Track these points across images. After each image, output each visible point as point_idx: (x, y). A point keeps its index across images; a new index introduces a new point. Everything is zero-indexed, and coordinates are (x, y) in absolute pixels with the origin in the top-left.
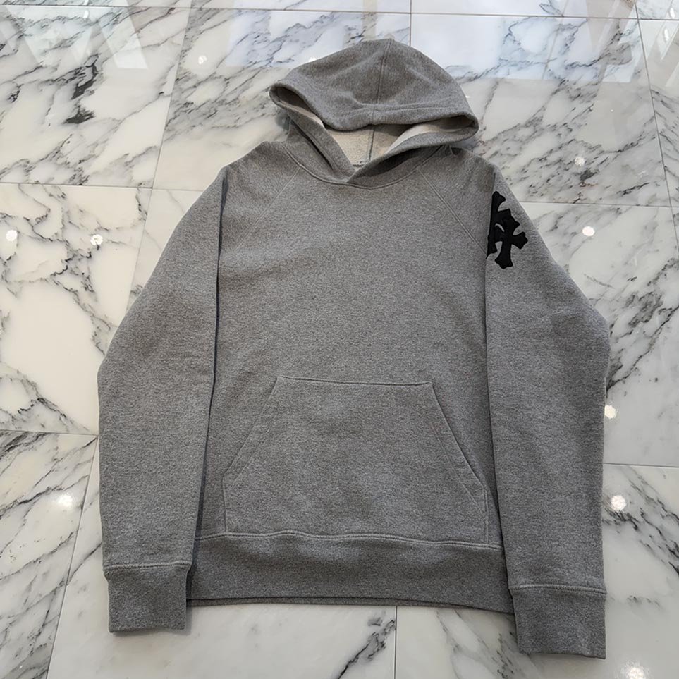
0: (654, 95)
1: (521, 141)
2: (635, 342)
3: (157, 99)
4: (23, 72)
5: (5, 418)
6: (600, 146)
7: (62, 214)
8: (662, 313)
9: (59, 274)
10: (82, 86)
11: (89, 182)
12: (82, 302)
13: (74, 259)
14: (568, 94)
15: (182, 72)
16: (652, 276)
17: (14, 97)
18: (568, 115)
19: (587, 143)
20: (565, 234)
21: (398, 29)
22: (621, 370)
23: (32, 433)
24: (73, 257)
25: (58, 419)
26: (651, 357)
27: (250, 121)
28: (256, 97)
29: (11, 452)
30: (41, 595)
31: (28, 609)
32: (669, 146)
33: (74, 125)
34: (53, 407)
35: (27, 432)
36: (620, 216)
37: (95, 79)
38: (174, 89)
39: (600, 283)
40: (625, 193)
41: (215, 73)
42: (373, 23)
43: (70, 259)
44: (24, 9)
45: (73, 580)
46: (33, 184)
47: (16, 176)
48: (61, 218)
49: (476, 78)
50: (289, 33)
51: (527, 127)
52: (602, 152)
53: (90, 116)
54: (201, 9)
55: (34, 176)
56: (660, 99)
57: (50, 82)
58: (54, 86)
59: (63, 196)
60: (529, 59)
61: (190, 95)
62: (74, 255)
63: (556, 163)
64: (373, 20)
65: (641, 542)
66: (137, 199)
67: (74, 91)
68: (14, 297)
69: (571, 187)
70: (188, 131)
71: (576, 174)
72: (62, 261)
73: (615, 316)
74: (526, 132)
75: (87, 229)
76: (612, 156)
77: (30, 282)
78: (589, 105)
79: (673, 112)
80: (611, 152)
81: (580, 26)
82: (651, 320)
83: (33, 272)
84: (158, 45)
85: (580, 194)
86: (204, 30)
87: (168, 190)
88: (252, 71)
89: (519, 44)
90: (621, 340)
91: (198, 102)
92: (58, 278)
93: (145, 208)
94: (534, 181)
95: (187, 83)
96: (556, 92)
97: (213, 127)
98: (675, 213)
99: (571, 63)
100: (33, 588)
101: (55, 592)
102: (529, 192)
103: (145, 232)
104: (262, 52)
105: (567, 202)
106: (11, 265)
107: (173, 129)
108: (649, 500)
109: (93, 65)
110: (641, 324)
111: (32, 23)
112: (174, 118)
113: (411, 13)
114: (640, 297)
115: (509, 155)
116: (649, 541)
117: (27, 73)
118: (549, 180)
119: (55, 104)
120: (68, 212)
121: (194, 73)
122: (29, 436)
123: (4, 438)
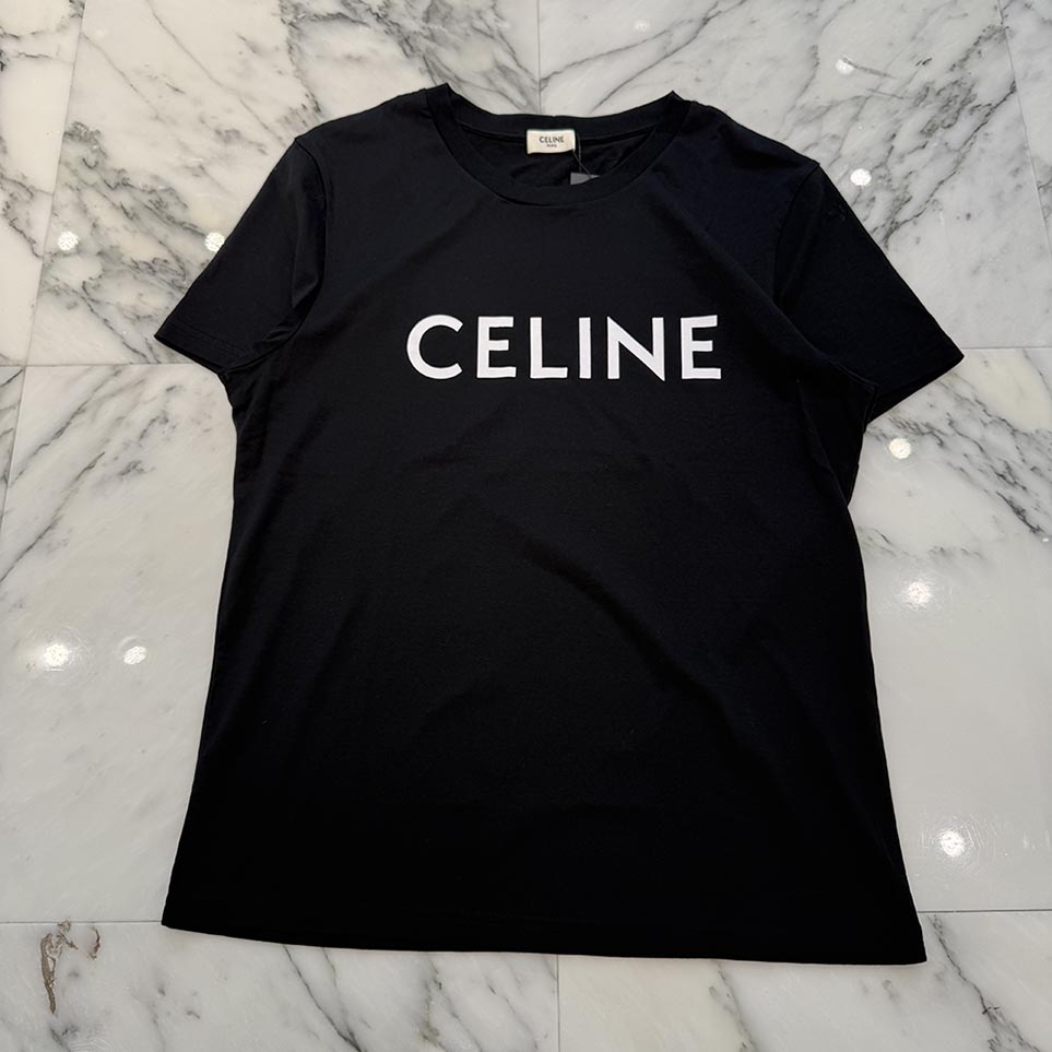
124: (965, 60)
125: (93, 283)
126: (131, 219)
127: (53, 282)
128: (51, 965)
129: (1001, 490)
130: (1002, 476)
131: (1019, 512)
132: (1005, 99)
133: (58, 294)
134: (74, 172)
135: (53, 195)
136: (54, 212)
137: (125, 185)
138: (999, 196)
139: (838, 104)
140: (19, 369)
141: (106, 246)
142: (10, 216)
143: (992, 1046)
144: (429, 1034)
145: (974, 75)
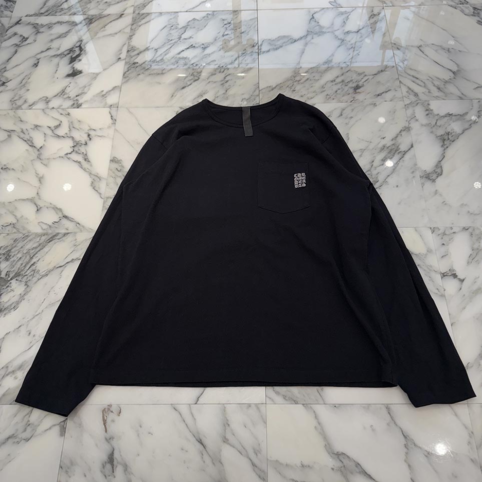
0: (393, 45)
1: (321, 73)
2: (385, 169)
3: (118, 62)
4: (40, 52)
5: (45, 227)
6: (364, 72)
7: (68, 123)
8: (400, 154)
9: (70, 154)
10: (74, 57)
11: (83, 106)
12: (84, 167)
13: (78, 145)
14: (346, 47)
15: (131, 47)
16: (394, 135)
17: (36, 65)
18: (346, 58)
19: (357, 72)
20: (346, 118)
21: (250, 19)
22: (378, 182)
23: (61, 233)
24: (76, 144)
25: (75, 225)
26: (394, 175)
28: (173, 57)
29: (50, 243)
32: (402, 71)
33: (69, 79)
34: (72, 220)
35: (58, 233)
36: (376, 107)
37: (81, 53)
38: (126, 56)
39: (366, 141)
40: (378, 95)
41: (149, 47)
42: (236, 16)
43: (75, 146)
44: (37, 18)
46: (51, 109)
47: (41, 105)
48: (68, 125)
49: (295, 41)
50: (189, 24)
51: (324, 65)
52: (366, 75)
53: (81, 72)
54: (139, 14)
55: (51, 105)
56: (396, 47)
57: (56, 56)
58: (58, 58)
59: (69, 114)
60: (324, 30)
61: (136, 59)
62: (77, 144)
63: (340, 83)
64: (236, 15)
66: (110, 113)
67: (70, 60)
68: (45, 166)
69: (349, 94)
70: (136, 77)
71: (351, 88)
72: (71, 147)
73: (375, 157)
75: (83, 130)
76: (371, 77)
77: (53, 159)
78: (358, 52)
80: (370, 75)
81: (352, 12)
82: (394, 157)
83: (55, 154)
84: (116, 34)
85: (354, 98)
86: (141, 25)
87: (127, 108)
88: (170, 44)
89: (318, 23)
90: (377, 168)
91: (140, 62)
92: (69, 156)
93: (114, 117)
94: (329, 92)
95: (134, 52)
96: (339, 46)
97: (150, 75)
98: (406, 104)
99: (347, 31)
102: (326, 98)
103: (115, 129)
104: (175, 34)
105: (347, 102)
106: (42, 151)
107: (128, 77)
109: (80, 46)
110: (388, 160)
111: (42, 26)
112: (128, 71)
113: (257, 10)
114: (388, 146)
115: (315, 80)
117: (42, 52)
118: (337, 91)
119: (60, 67)
120: (72, 122)
121: (137, 47)
122: (60, 235)
123: (46, 236)
124: (396, 137)
127: (107, 207)
128: (105, 418)
132: (409, 150)
134: (114, 173)
135: (107, 179)
136: (107, 185)
138: (407, 180)
142: (93, 186)
143: (406, 446)
144: (225, 440)
145: (399, 142)
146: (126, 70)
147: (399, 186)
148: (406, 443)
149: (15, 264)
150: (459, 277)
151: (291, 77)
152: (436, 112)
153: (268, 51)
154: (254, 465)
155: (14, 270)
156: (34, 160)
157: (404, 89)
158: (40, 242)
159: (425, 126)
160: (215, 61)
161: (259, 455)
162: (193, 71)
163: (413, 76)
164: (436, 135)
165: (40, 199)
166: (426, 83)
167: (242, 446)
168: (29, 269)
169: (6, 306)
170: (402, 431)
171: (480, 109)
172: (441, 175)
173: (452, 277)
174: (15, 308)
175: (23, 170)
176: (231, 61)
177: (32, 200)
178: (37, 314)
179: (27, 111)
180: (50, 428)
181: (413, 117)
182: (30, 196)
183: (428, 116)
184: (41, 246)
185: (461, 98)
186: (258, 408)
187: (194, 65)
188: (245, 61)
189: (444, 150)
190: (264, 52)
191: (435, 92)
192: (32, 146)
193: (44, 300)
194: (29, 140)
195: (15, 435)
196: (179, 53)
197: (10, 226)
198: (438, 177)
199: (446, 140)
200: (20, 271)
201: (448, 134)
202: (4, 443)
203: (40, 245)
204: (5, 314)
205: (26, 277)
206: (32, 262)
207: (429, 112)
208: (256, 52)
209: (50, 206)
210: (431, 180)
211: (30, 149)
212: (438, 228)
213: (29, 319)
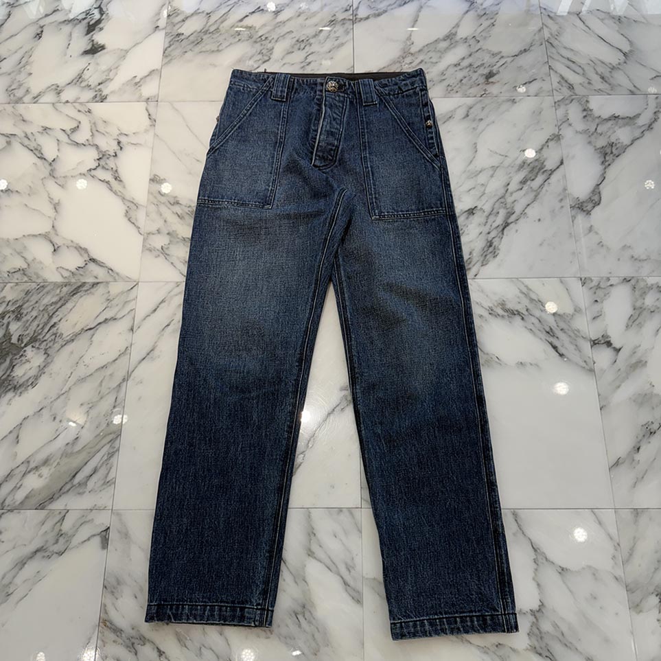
0: (542, 11)
1: (441, 52)
2: (524, 195)
3: (154, 32)
4: (44, 15)
5: (66, 274)
6: (501, 52)
7: (89, 125)
8: (545, 174)
9: (94, 169)
10: (92, 24)
11: (108, 99)
12: (114, 190)
13: (105, 157)
14: (476, 14)
15: (172, 9)
16: (538, 147)
17: (39, 36)
18: (476, 30)
19: (490, 51)
20: (474, 120)
22: (514, 215)
23: (88, 283)
24: (102, 156)
25: (107, 271)
26: (536, 204)
27: (229, 46)
28: (233, 26)
29: (75, 296)
30: (109, 388)
31: (101, 398)
32: (554, 50)
33: (88, 58)
34: (102, 264)
35: (84, 283)
36: (516, 105)
37: (103, 17)
38: (167, 23)
39: (500, 155)
40: (519, 87)
41: (198, 9)
43: (100, 158)
45: (132, 378)
46: (64, 103)
47: (50, 97)
48: (89, 128)
49: (405, 3)
51: (445, 40)
52: (502, 57)
53: (103, 47)
55: (65, 96)
56: (547, 14)
57: (66, 22)
58: (70, 24)
59: (89, 111)
61: (180, 27)
63: (467, 67)
65: (526, 327)
66: (147, 110)
67: (87, 29)
68: (61, 188)
69: (478, 85)
70: (181, 56)
71: (482, 75)
72: (95, 160)
73: (510, 177)
74: (444, 45)
75: (111, 135)
76: (509, 60)
77: (72, 176)
78: (493, 21)
79: (557, 23)
80: (508, 57)
82: (537, 179)
83: (73, 169)
85: (485, 90)
87: (170, 102)
88: (228, 6)
90: (514, 194)
91: (187, 33)
92: (93, 173)
93: (153, 117)
94: (451, 81)
95: (177, 18)
96: (467, 12)
97: (201, 52)
98: (556, 100)
100: (103, 384)
101: (119, 386)
102: (447, 90)
103: (157, 136)
105: (475, 96)
106: (56, 165)
107: (170, 55)
108: (532, 300)
109: (99, 7)
110: (529, 183)
112: (169, 47)
114: (529, 162)
115: (432, 63)
116: (531, 327)
117: (47, 15)
118: (462, 80)
119: (73, 39)
120: (94, 123)
121: (182, 10)
122: (87, 285)
123: (68, 287)
124: (542, 149)
125: (166, 246)
126: (181, 219)
127: (149, 246)
129: (548, 339)
130: (548, 333)
131: (555, 348)
132: (558, 168)
133: (151, 251)
134: (155, 197)
136: (147, 215)
137: (178, 203)
138: (553, 211)
139: (485, 170)
140: (135, 283)
141: (171, 231)
142: (128, 216)
143: (535, 561)
144: (310, 553)
145: (545, 156)
146: (167, 45)
147: (542, 220)
148: (535, 557)
149: (30, 325)
150: (614, 346)
151: (399, 58)
152: (596, 113)
153: (367, 18)
154: (346, 583)
155: (28, 334)
156: (45, 178)
157: (555, 79)
158: (62, 295)
159: (581, 133)
160: (292, 32)
161: (352, 571)
162: (262, 47)
163: (568, 59)
164: (595, 146)
165: (57, 235)
166: (586, 68)
167: (332, 561)
168: (48, 331)
169: (21, 382)
170: (532, 543)
171: (656, 110)
172: (599, 204)
173: (605, 345)
174: (33, 385)
175: (32, 192)
176: (314, 33)
177: (46, 236)
178: (63, 392)
179: (30, 106)
180: (89, 539)
181: (566, 120)
182: (43, 232)
183: (587, 118)
184: (63, 301)
185: (632, 93)
186: (351, 513)
187: (263, 38)
188: (335, 32)
189: (605, 168)
190: (361, 19)
191: (598, 83)
192: (42, 158)
193: (72, 373)
194: (36, 149)
195: (45, 547)
196: (241, 20)
197: (19, 272)
198: (594, 207)
199: (608, 154)
200: (36, 335)
201: (612, 146)
202: (31, 558)
203: (61, 299)
204: (21, 393)
205: (45, 343)
206: (52, 323)
207: (587, 113)
208: (350, 20)
209: (72, 244)
210: (584, 211)
211: (39, 162)
212: (591, 279)
213: (53, 399)
